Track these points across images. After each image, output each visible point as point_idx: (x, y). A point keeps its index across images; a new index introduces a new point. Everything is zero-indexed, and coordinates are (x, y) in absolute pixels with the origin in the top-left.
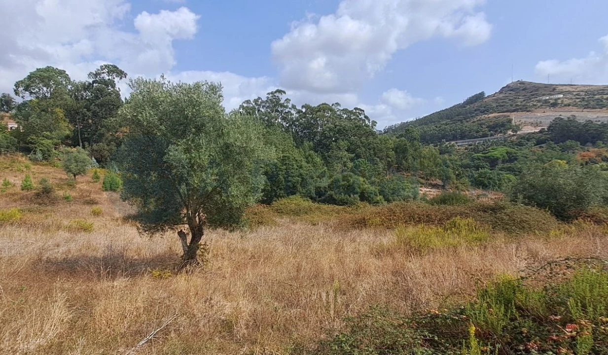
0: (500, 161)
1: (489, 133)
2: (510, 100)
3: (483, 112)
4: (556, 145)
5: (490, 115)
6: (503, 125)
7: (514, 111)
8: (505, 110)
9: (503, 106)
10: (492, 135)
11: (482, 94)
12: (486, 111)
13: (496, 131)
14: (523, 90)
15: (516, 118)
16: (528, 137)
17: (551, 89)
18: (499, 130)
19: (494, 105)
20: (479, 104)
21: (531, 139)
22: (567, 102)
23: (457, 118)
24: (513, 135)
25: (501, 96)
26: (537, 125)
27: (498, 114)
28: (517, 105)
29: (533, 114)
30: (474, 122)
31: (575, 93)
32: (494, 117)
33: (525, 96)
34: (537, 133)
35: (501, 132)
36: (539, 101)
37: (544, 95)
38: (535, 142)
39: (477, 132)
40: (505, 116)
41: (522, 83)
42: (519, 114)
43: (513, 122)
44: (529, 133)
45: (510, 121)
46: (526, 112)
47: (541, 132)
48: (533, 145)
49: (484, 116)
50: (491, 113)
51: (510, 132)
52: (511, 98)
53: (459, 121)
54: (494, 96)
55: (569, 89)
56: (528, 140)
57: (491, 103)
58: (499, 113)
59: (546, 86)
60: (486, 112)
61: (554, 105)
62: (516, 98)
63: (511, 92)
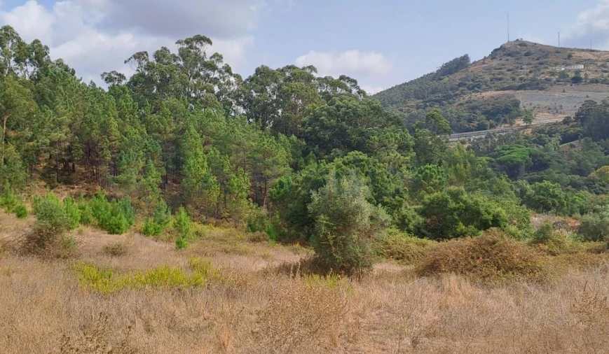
0: (522, 169)
1: (487, 123)
2: (509, 70)
3: (472, 88)
4: (595, 144)
5: (483, 94)
6: (507, 111)
7: (519, 88)
8: (506, 85)
9: (500, 79)
10: (492, 126)
11: (465, 58)
12: (476, 87)
13: (498, 120)
14: (527, 55)
15: (525, 99)
16: (550, 131)
17: (565, 55)
18: (502, 119)
19: (487, 77)
20: (463, 75)
21: (555, 133)
22: (592, 76)
23: (432, 97)
24: (526, 127)
25: (495, 63)
26: (556, 111)
27: (497, 92)
28: (521, 79)
29: (548, 93)
30: (461, 104)
31: (599, 64)
32: (492, 97)
33: (531, 64)
34: (560, 123)
35: (505, 122)
36: (552, 74)
37: (556, 64)
38: (560, 137)
39: (470, 121)
40: (508, 97)
41: (523, 44)
42: (528, 92)
43: (521, 105)
44: (548, 125)
45: (516, 104)
46: (538, 90)
47: (566, 122)
48: (558, 142)
49: (475, 96)
50: (485, 90)
51: (520, 122)
52: (511, 68)
53: (436, 101)
54: (484, 63)
55: (590, 56)
56: (550, 134)
57: (481, 74)
58: (497, 90)
59: (558, 51)
60: (476, 89)
61: (577, 80)
62: (517, 68)
63: (509, 57)
